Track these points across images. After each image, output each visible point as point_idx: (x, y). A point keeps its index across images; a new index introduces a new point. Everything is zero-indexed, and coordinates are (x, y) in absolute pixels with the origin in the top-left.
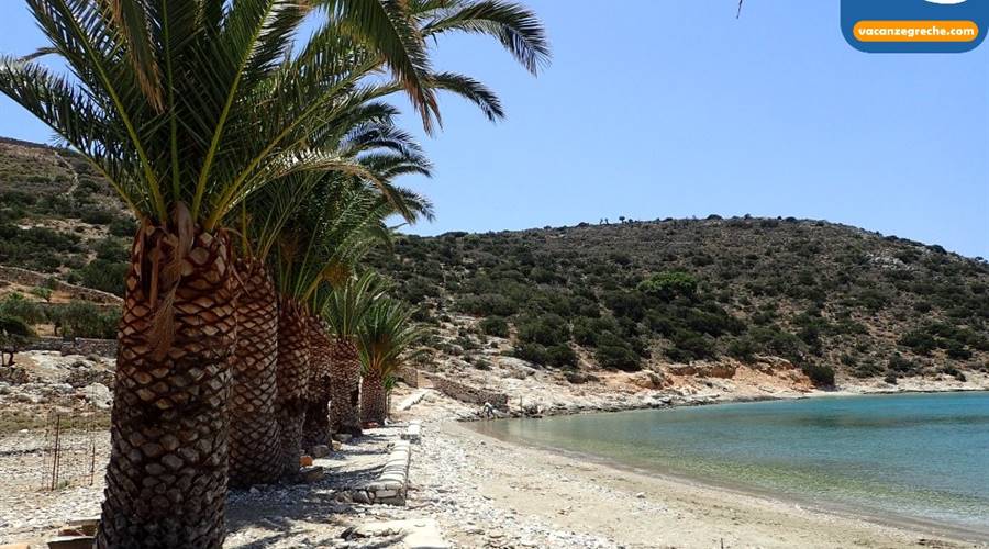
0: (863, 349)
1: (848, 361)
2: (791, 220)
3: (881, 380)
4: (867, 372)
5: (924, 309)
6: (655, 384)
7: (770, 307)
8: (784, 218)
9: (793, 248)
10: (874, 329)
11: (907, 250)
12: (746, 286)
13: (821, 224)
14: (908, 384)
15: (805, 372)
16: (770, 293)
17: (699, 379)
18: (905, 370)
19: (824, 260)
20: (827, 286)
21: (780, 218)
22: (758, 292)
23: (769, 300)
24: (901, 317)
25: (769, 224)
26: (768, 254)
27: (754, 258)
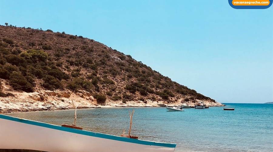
0: (114, 90)
1: (109, 94)
2: (81, 37)
3: (121, 102)
4: (116, 99)
5: (130, 77)
6: (42, 99)
7: (78, 70)
8: (78, 36)
9: (83, 48)
10: (116, 83)
11: (122, 56)
12: (67, 61)
13: (92, 41)
14: (130, 103)
15: (95, 97)
16: (77, 65)
17: (58, 98)
18: (128, 99)
19: (94, 55)
20: (97, 65)
21: (76, 36)
22: (72, 64)
23: (76, 68)
24: (124, 79)
25: (72, 37)
26: (74, 49)
27: (68, 50)
